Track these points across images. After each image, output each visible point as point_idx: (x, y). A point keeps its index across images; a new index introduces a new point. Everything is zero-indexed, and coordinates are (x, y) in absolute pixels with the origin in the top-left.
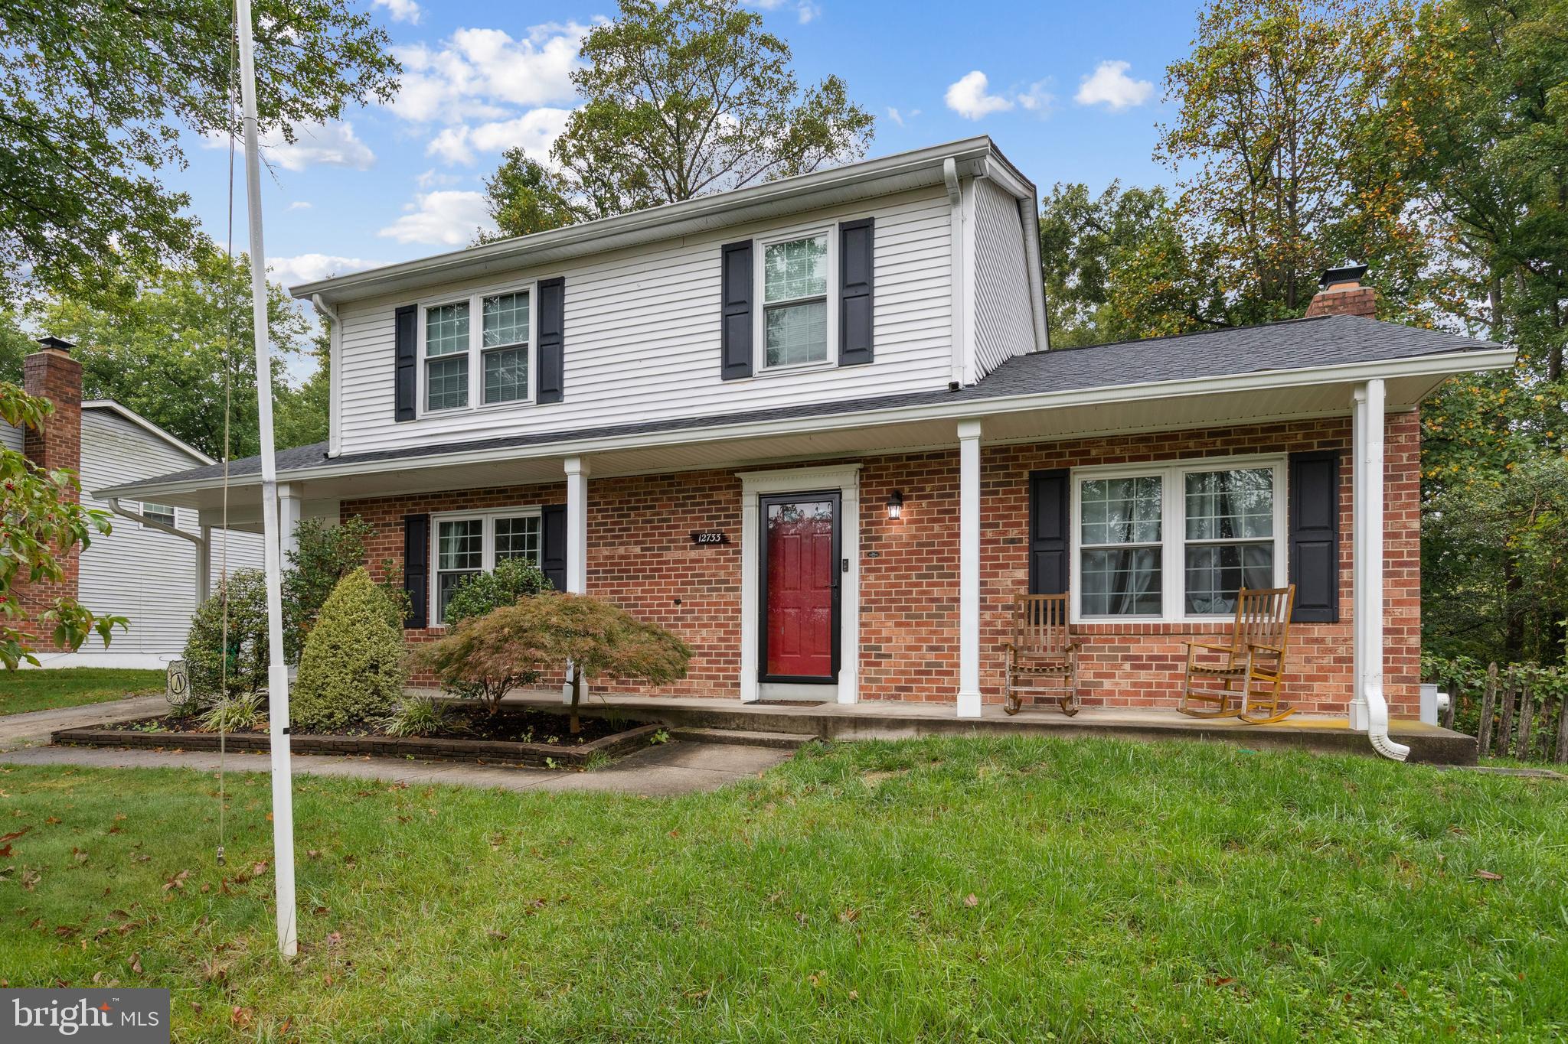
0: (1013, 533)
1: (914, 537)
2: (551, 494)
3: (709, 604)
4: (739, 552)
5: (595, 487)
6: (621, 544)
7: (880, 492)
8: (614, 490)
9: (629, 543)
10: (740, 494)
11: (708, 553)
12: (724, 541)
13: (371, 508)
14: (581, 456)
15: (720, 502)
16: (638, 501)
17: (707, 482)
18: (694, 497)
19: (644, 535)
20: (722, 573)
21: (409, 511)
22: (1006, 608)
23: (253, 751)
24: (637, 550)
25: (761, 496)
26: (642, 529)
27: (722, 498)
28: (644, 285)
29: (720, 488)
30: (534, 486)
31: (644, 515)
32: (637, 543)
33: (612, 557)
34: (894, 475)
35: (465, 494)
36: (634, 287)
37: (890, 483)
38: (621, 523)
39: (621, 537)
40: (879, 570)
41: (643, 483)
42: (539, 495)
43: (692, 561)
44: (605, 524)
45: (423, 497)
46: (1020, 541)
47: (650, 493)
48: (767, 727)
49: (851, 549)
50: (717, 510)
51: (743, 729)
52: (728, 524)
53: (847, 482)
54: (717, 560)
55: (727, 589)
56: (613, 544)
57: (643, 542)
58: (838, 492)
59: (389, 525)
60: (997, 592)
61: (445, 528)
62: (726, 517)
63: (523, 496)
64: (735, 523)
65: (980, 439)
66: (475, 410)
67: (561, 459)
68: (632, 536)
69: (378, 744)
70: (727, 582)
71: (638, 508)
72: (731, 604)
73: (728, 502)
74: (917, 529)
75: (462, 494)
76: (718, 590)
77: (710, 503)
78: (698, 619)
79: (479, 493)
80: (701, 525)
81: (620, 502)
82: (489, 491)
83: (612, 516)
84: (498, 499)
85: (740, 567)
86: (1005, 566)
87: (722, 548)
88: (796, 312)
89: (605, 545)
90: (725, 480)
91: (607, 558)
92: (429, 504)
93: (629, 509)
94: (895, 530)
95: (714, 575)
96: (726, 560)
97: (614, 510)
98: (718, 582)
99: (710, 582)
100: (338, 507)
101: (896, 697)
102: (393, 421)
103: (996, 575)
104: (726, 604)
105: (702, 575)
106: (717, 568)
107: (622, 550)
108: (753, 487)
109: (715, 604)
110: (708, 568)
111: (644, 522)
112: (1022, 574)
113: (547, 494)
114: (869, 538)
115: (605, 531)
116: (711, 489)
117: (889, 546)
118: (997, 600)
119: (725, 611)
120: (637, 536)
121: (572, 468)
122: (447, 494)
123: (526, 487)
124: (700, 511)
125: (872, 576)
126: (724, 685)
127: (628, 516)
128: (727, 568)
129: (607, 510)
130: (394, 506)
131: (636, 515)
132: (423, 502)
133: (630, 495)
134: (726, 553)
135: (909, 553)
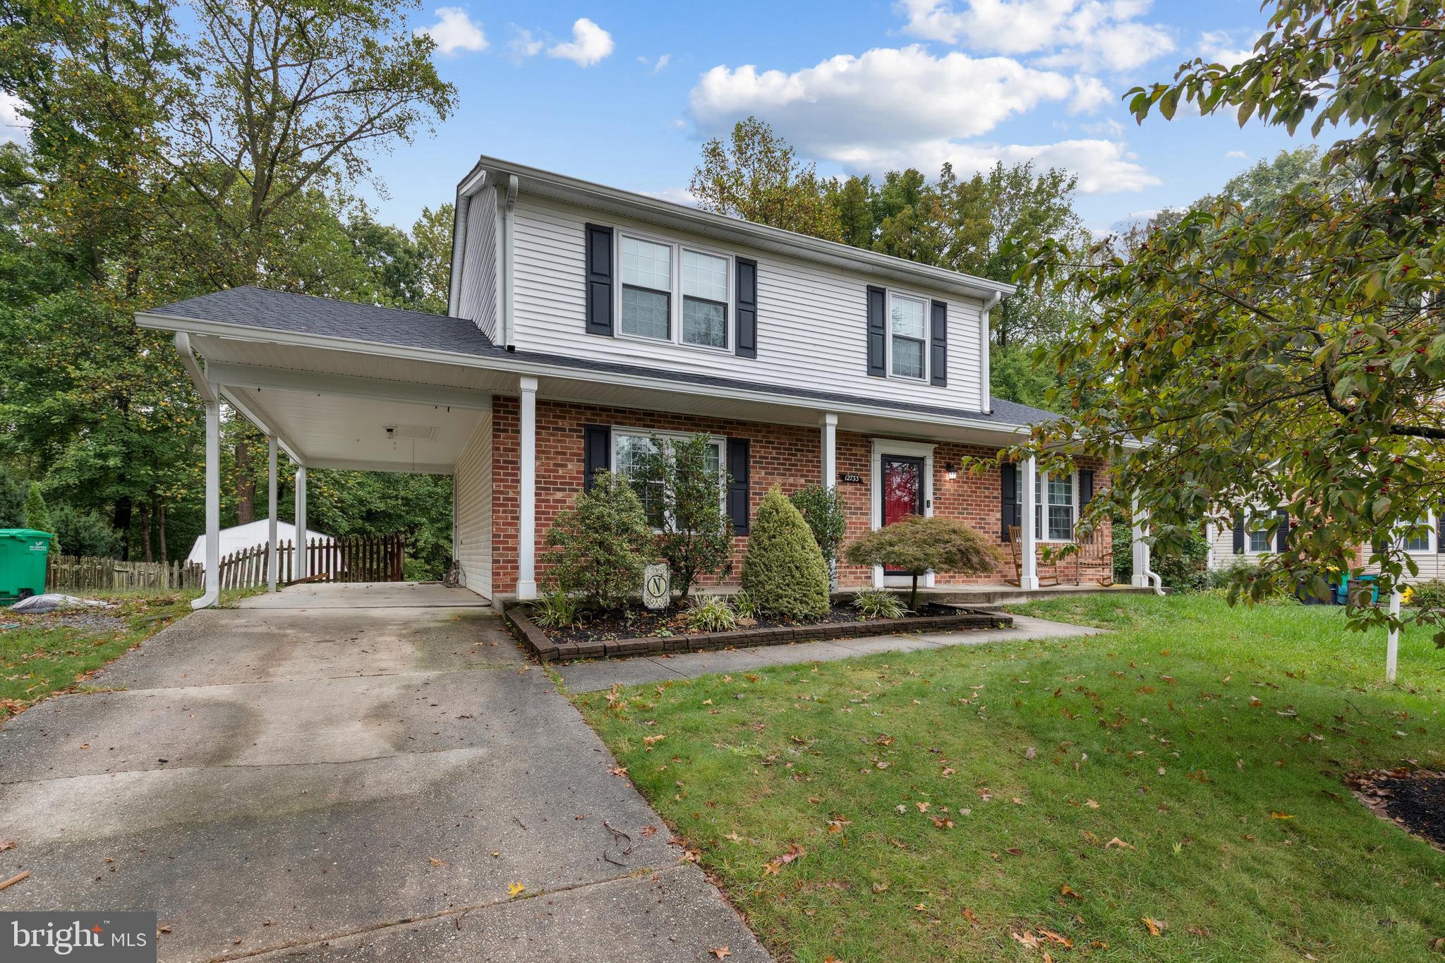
2: (735, 429)
3: (850, 523)
4: (869, 490)
5: (771, 429)
7: (942, 462)
8: (785, 434)
9: (796, 476)
10: (870, 452)
11: (850, 488)
12: (860, 482)
15: (856, 455)
16: (802, 445)
17: (848, 440)
18: (840, 449)
19: (808, 471)
20: (858, 503)
21: (587, 420)
22: (993, 533)
24: (802, 481)
25: (883, 456)
26: (806, 466)
27: (858, 452)
29: (856, 446)
30: (719, 420)
31: (807, 456)
32: (802, 476)
34: (948, 454)
38: (791, 460)
39: (790, 470)
40: (941, 508)
42: (724, 428)
44: (778, 459)
45: (605, 410)
46: (999, 498)
47: (812, 441)
49: (929, 495)
50: (855, 460)
52: (862, 470)
53: (926, 452)
54: (855, 494)
55: (861, 514)
56: (785, 475)
57: (807, 476)
58: (922, 459)
59: (564, 430)
60: (989, 524)
62: (861, 465)
63: (709, 426)
64: (866, 470)
66: (676, 345)
67: (822, 413)
68: (798, 470)
70: (861, 509)
71: (802, 451)
72: (864, 524)
73: (861, 455)
74: (958, 487)
75: (648, 413)
76: (856, 514)
77: (850, 455)
79: (667, 417)
80: (845, 469)
81: (790, 444)
82: (677, 417)
83: (784, 454)
84: (686, 424)
85: (870, 500)
86: (993, 511)
87: (858, 486)
89: (778, 474)
90: (860, 441)
92: (612, 416)
93: (796, 450)
94: (948, 486)
95: (853, 504)
96: (861, 494)
97: (785, 449)
98: (856, 508)
99: (850, 508)
101: (949, 582)
104: (861, 523)
105: (846, 503)
106: (855, 499)
107: (791, 480)
108: (881, 448)
109: (855, 523)
110: (850, 499)
111: (807, 461)
112: (999, 515)
113: (730, 428)
114: (937, 489)
115: (779, 464)
116: (851, 445)
117: (946, 495)
119: (860, 528)
122: (633, 412)
123: (713, 420)
124: (844, 459)
125: (937, 512)
126: (860, 578)
127: (796, 455)
128: (861, 499)
129: (780, 449)
130: (570, 412)
131: (802, 455)
132: (604, 414)
133: (797, 440)
134: (860, 490)
135: (954, 499)
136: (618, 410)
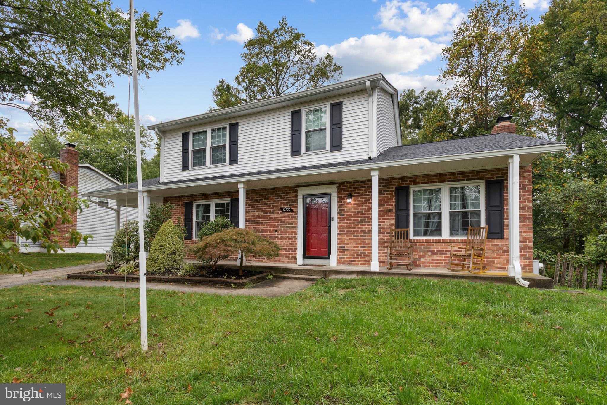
0: (390, 208)
1: (356, 209)
2: (233, 195)
3: (286, 232)
4: (297, 214)
5: (248, 193)
6: (257, 212)
7: (345, 194)
8: (255, 193)
9: (260, 211)
10: (297, 195)
11: (286, 214)
12: (292, 210)
13: (174, 200)
14: (244, 182)
15: (290, 197)
16: (263, 197)
17: (286, 191)
18: (282, 196)
19: (265, 209)
20: (291, 222)
21: (186, 200)
22: (388, 233)
23: (134, 281)
24: (262, 214)
25: (304, 195)
26: (264, 206)
27: (291, 196)
28: (265, 125)
29: (290, 193)
30: (228, 192)
31: (265, 202)
32: (262, 211)
33: (254, 216)
34: (350, 188)
35: (205, 195)
36: (262, 125)
37: (348, 191)
38: (257, 204)
39: (257, 209)
40: (344, 220)
41: (264, 191)
42: (229, 195)
43: (281, 217)
44: (252, 205)
45: (191, 196)
46: (392, 210)
47: (267, 194)
48: (306, 274)
49: (334, 213)
50: (289, 200)
51: (298, 274)
52: (293, 205)
53: (333, 190)
54: (289, 217)
55: (293, 227)
56: (254, 212)
57: (264, 211)
58: (330, 194)
59: (180, 205)
60: (384, 228)
61: (198, 206)
62: (292, 202)
63: (224, 196)
64: (295, 205)
65: (379, 176)
66: (208, 167)
67: (237, 183)
69: (175, 279)
70: (292, 224)
71: (262, 200)
72: (294, 232)
73: (293, 197)
74: (357, 207)
75: (204, 195)
76: (290, 227)
77: (287, 198)
78: (282, 237)
79: (210, 195)
80: (284, 205)
81: (257, 198)
82: (213, 194)
83: (254, 202)
84: (215, 196)
85: (297, 219)
86: (387, 219)
87: (291, 213)
88: (316, 134)
89: (251, 212)
90: (292, 190)
91: (252, 216)
92: (192, 198)
93: (259, 200)
94: (349, 207)
95: (288, 222)
96: (292, 217)
97: (254, 200)
98: (289, 224)
99: (287, 224)
100: (163, 199)
101: (350, 264)
102: (181, 171)
103: (384, 222)
104: (292, 232)
105: (284, 222)
106: (289, 220)
107: (257, 214)
108: (301, 192)
109: (289, 232)
110: (286, 220)
111: (265, 204)
112: (393, 222)
114: (341, 210)
115: (252, 207)
116: (287, 193)
117: (348, 212)
118: (385, 231)
119: (292, 234)
120: (262, 209)
121: (241, 186)
122: (199, 195)
123: (225, 193)
124: (283, 200)
125: (342, 223)
126: (291, 259)
127: (259, 202)
128: (292, 219)
129: (252, 200)
130: (181, 199)
131: (262, 202)
132: (191, 197)
133: (260, 195)
134: (292, 215)
135: (354, 215)
136: (195, 195)
